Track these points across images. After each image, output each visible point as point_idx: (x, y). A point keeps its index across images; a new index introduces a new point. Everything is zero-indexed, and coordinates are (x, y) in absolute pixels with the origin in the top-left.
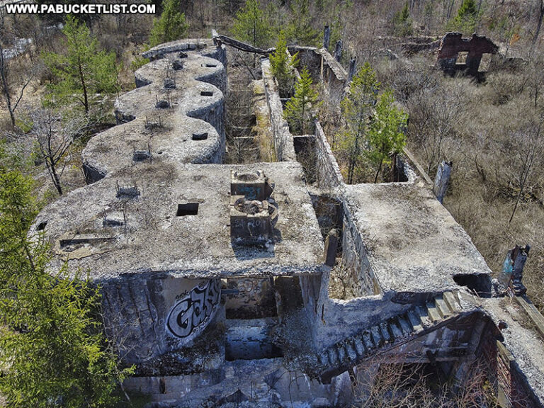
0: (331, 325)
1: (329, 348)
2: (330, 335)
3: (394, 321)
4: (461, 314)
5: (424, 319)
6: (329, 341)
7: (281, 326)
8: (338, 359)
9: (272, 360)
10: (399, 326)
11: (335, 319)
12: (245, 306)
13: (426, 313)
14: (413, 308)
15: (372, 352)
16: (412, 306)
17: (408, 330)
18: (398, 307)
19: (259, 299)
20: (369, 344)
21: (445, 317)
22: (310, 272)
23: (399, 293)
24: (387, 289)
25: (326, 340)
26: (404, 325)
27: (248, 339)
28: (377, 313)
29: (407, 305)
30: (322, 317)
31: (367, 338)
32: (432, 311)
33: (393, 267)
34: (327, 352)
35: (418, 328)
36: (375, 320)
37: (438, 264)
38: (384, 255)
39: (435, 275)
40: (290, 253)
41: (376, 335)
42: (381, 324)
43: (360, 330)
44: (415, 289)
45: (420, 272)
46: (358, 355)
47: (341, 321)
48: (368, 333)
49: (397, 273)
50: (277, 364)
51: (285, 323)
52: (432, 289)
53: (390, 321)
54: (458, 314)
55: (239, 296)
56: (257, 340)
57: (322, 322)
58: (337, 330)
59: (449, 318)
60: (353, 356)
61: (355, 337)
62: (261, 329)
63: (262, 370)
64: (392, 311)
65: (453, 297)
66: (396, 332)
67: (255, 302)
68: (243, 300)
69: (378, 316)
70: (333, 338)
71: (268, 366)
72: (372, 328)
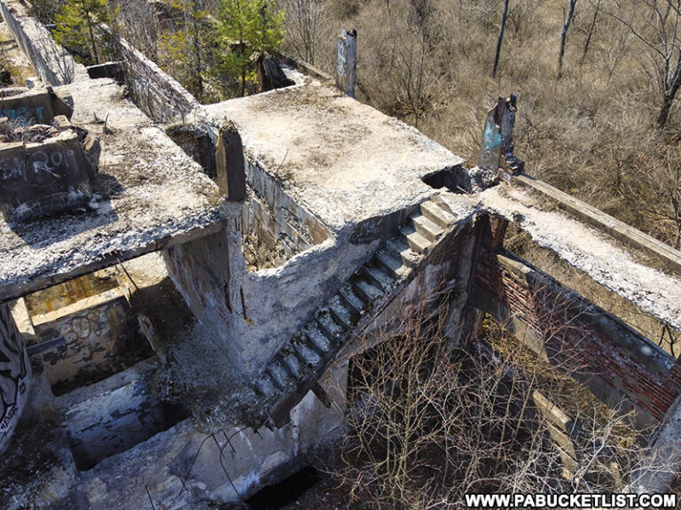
0: (263, 322)
1: (269, 364)
2: (264, 341)
3: (361, 275)
4: (459, 223)
5: (407, 254)
6: (265, 353)
7: (168, 366)
8: (291, 375)
9: (172, 430)
10: (371, 281)
11: (268, 308)
12: (88, 366)
13: (406, 244)
14: (383, 246)
15: (343, 339)
16: (381, 243)
17: (389, 280)
18: (360, 251)
19: (110, 345)
20: (333, 328)
21: (437, 237)
22: (202, 227)
23: (361, 224)
24: (338, 224)
25: (260, 352)
26: (379, 276)
27: (112, 415)
28: (332, 273)
29: (374, 242)
30: (244, 313)
31: (327, 321)
32: (414, 237)
33: (333, 191)
34: (268, 372)
35: (404, 271)
36: (331, 286)
37: (393, 170)
38: (310, 180)
39: (398, 185)
40: (148, 206)
41: (340, 310)
42: (342, 290)
43: (312, 314)
44: (381, 211)
45: (374, 187)
46: (321, 353)
47: (278, 307)
48: (325, 312)
49: (343, 197)
50: (184, 433)
51: (174, 360)
52: (403, 204)
53: (354, 279)
54: (454, 227)
55: (69, 352)
56: (131, 411)
57: (246, 323)
58: (275, 327)
59: (444, 236)
60: (314, 359)
61: (306, 327)
62: (131, 388)
63: (160, 456)
64: (353, 262)
65: (436, 207)
66: (371, 291)
67: (104, 352)
68: (80, 356)
69: (335, 277)
70: (272, 343)
71: (170, 443)
72: (330, 301)
